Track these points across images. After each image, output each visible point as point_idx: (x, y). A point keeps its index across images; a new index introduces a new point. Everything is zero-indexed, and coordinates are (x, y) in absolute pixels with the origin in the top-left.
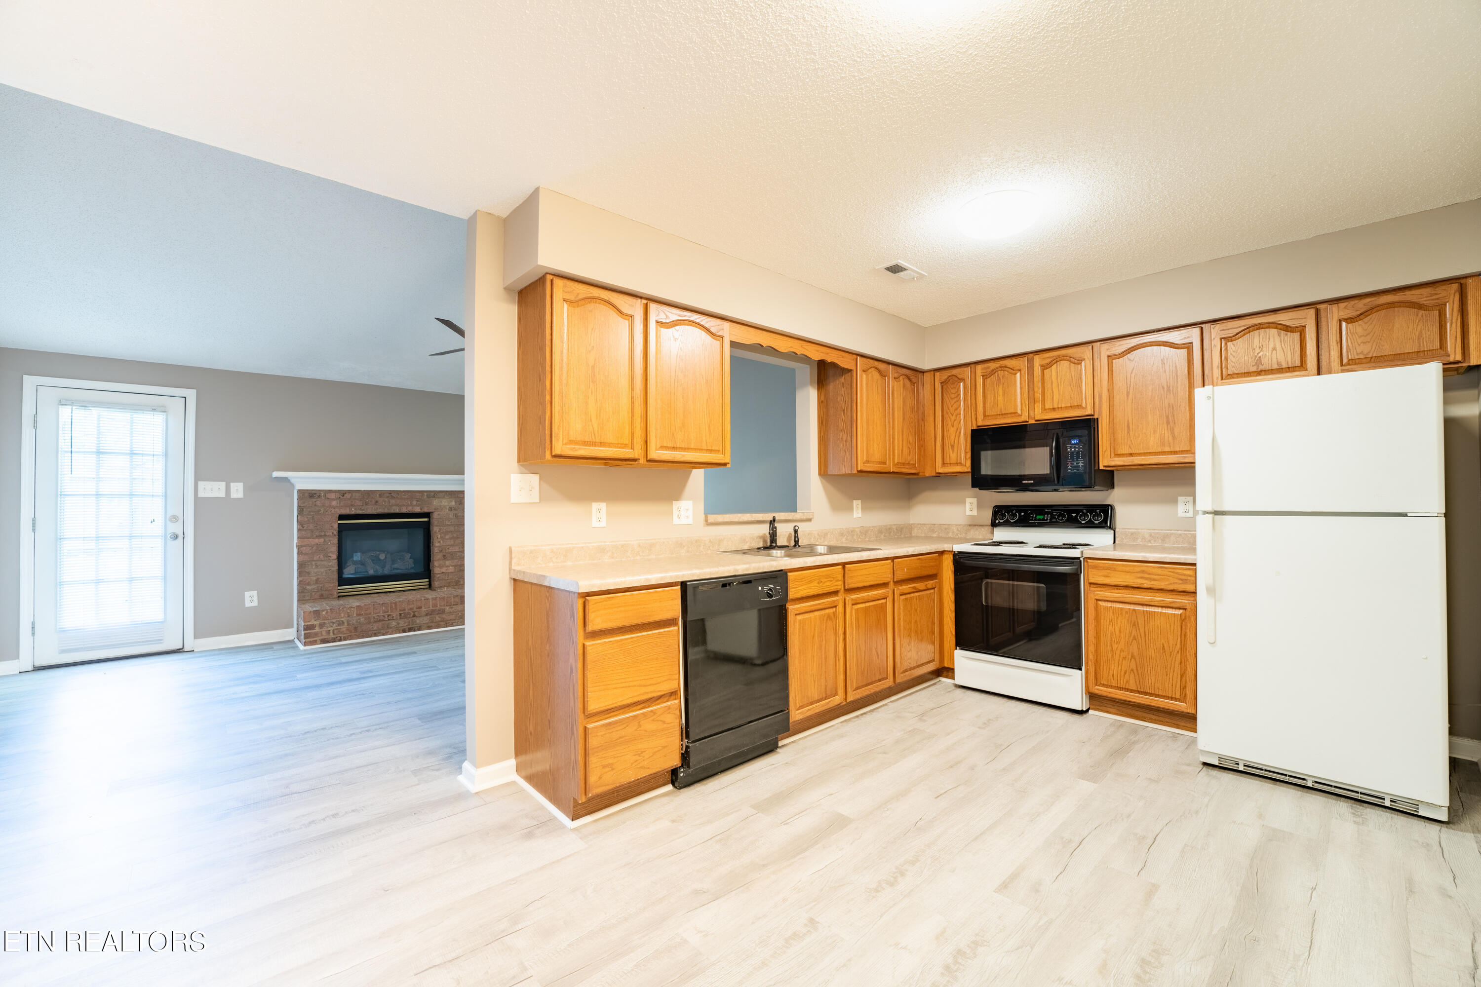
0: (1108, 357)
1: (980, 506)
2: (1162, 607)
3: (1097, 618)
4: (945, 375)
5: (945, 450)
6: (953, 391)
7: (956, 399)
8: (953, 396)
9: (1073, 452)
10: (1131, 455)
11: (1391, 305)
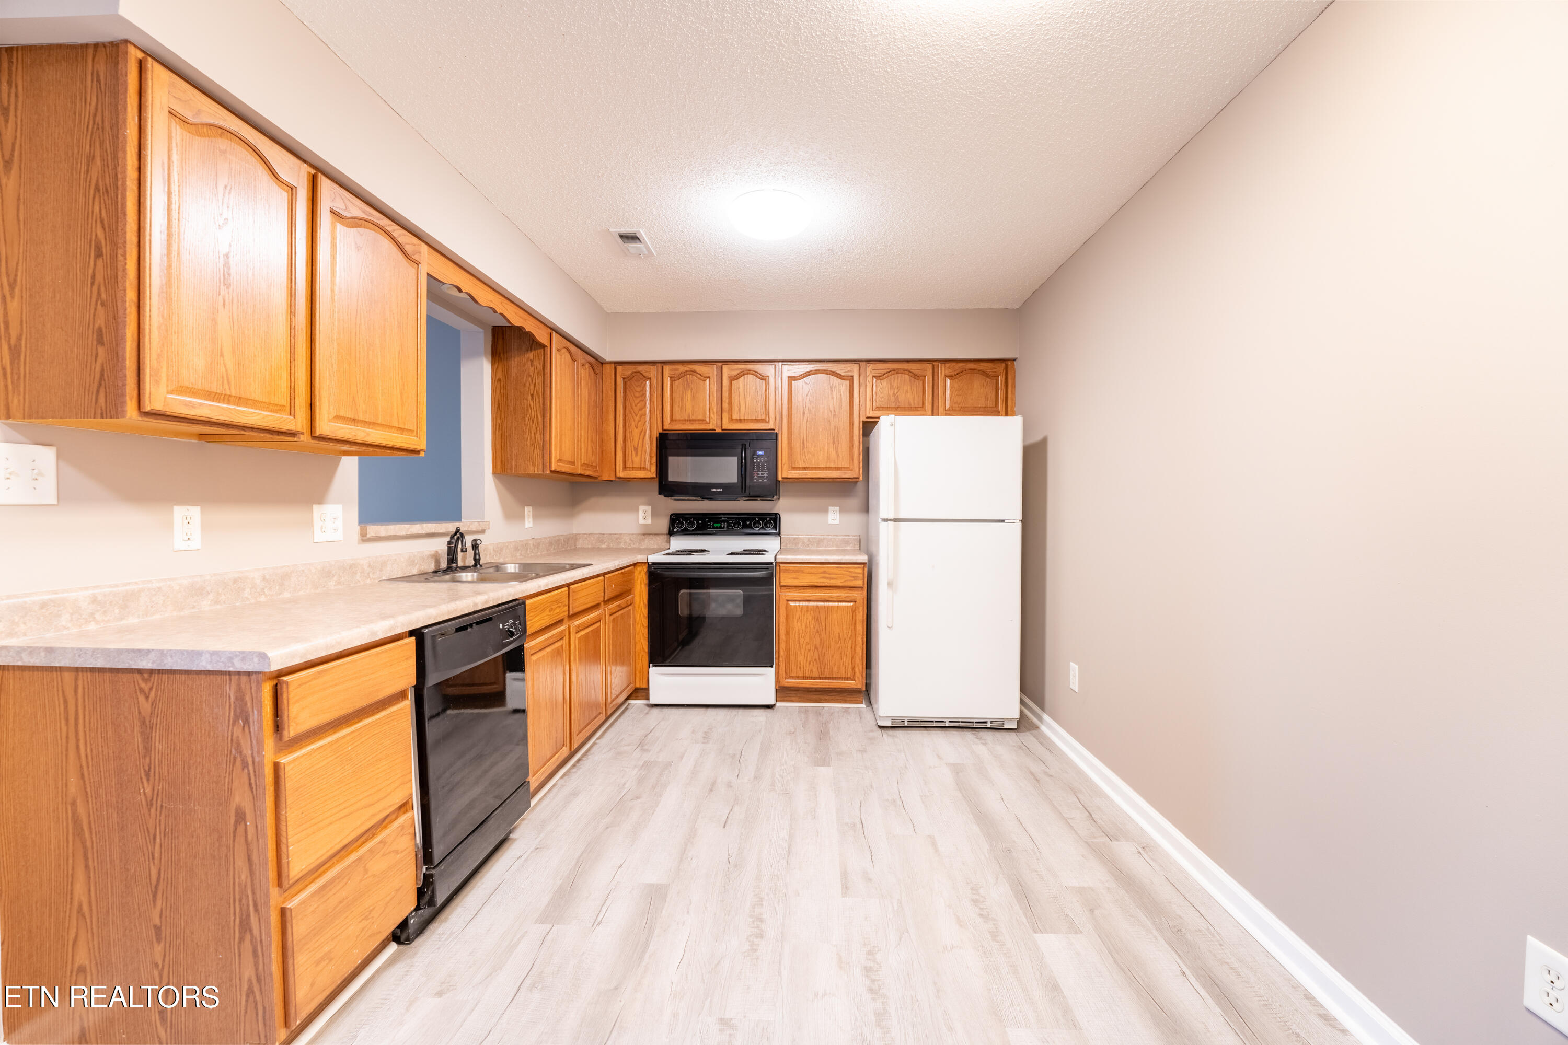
0: (788, 377)
1: (654, 514)
2: (838, 602)
3: (788, 618)
4: (629, 370)
5: (627, 453)
6: (638, 389)
7: (640, 399)
8: (637, 394)
9: (759, 463)
10: (805, 469)
11: (973, 371)
